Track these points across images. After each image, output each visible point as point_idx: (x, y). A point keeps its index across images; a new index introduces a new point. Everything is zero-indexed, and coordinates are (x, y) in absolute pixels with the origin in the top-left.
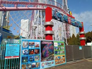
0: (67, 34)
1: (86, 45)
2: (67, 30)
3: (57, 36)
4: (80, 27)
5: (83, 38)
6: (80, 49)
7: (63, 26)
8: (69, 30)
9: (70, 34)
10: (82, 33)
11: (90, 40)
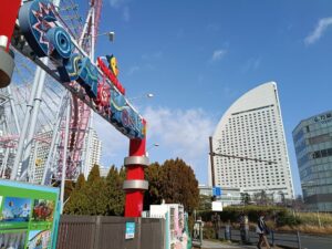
0: (69, 161)
1: (144, 214)
2: (72, 144)
3: (25, 165)
4: (137, 134)
5: (138, 184)
6: (127, 237)
7: (62, 128)
8: (79, 146)
9: (79, 164)
10: (138, 160)
11: (157, 192)
